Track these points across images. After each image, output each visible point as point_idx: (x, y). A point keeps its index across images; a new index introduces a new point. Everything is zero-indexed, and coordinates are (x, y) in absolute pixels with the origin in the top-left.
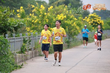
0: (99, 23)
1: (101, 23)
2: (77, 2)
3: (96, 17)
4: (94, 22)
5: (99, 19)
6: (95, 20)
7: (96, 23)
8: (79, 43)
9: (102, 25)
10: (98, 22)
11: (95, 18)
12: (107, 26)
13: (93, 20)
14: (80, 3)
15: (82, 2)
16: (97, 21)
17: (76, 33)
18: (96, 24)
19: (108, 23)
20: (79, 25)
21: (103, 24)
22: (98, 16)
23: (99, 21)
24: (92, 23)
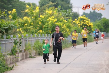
0: (89, 25)
1: (90, 26)
2: (67, 4)
3: (85, 20)
4: (83, 24)
5: (88, 22)
6: (85, 22)
7: (86, 25)
8: (69, 45)
9: (91, 27)
10: (87, 25)
11: (84, 21)
13: (82, 23)
14: (70, 5)
15: (72, 4)
16: (87, 23)
17: (66, 35)
19: (97, 25)
20: (69, 27)
22: (87, 18)
23: (88, 24)
24: (82, 25)
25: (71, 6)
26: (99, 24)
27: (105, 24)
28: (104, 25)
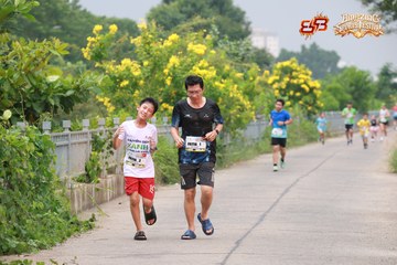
0: (307, 89)
1: (312, 89)
2: (235, 23)
3: (296, 71)
4: (289, 85)
5: (305, 77)
6: (296, 77)
7: (298, 88)
9: (315, 97)
10: (303, 86)
11: (294, 74)
12: (329, 101)
13: (287, 79)
14: (244, 27)
15: (249, 23)
16: (302, 81)
17: (244, 121)
18: (298, 94)
19: (330, 90)
20: (250, 94)
21: (318, 93)
22: (303, 66)
23: (305, 83)
24: (284, 87)
25: (247, 29)
26: (338, 85)
27: (356, 86)
28: (353, 88)
